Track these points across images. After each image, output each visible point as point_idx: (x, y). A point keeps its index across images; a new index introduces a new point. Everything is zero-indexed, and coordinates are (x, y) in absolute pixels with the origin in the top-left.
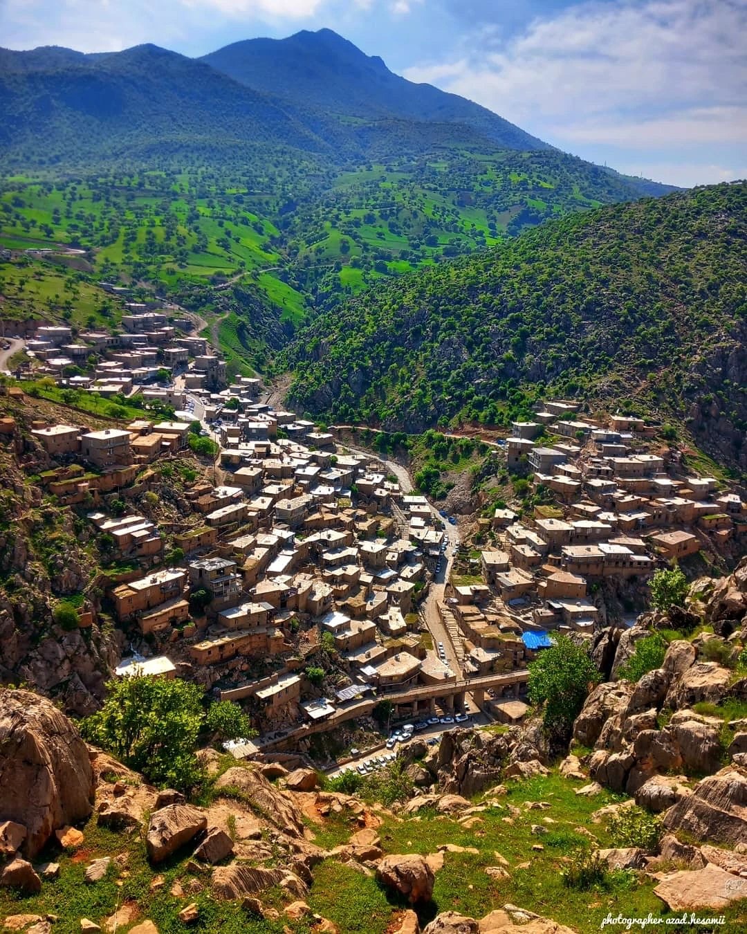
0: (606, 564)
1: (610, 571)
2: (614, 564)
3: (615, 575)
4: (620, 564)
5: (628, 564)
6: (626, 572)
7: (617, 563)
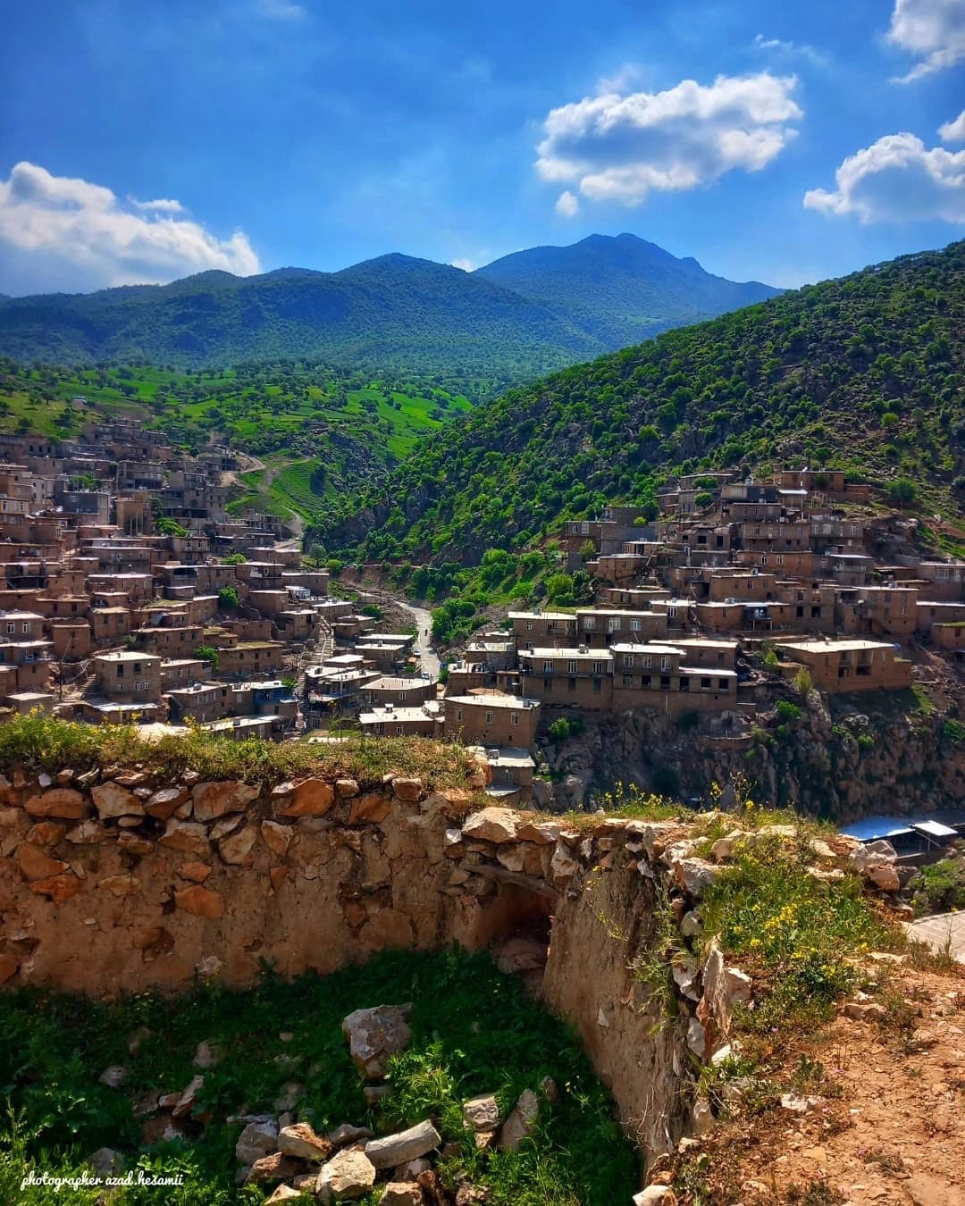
0: (618, 681)
1: (631, 699)
2: (638, 682)
3: (640, 709)
4: (655, 683)
5: (675, 684)
6: (672, 703)
7: (646, 680)
